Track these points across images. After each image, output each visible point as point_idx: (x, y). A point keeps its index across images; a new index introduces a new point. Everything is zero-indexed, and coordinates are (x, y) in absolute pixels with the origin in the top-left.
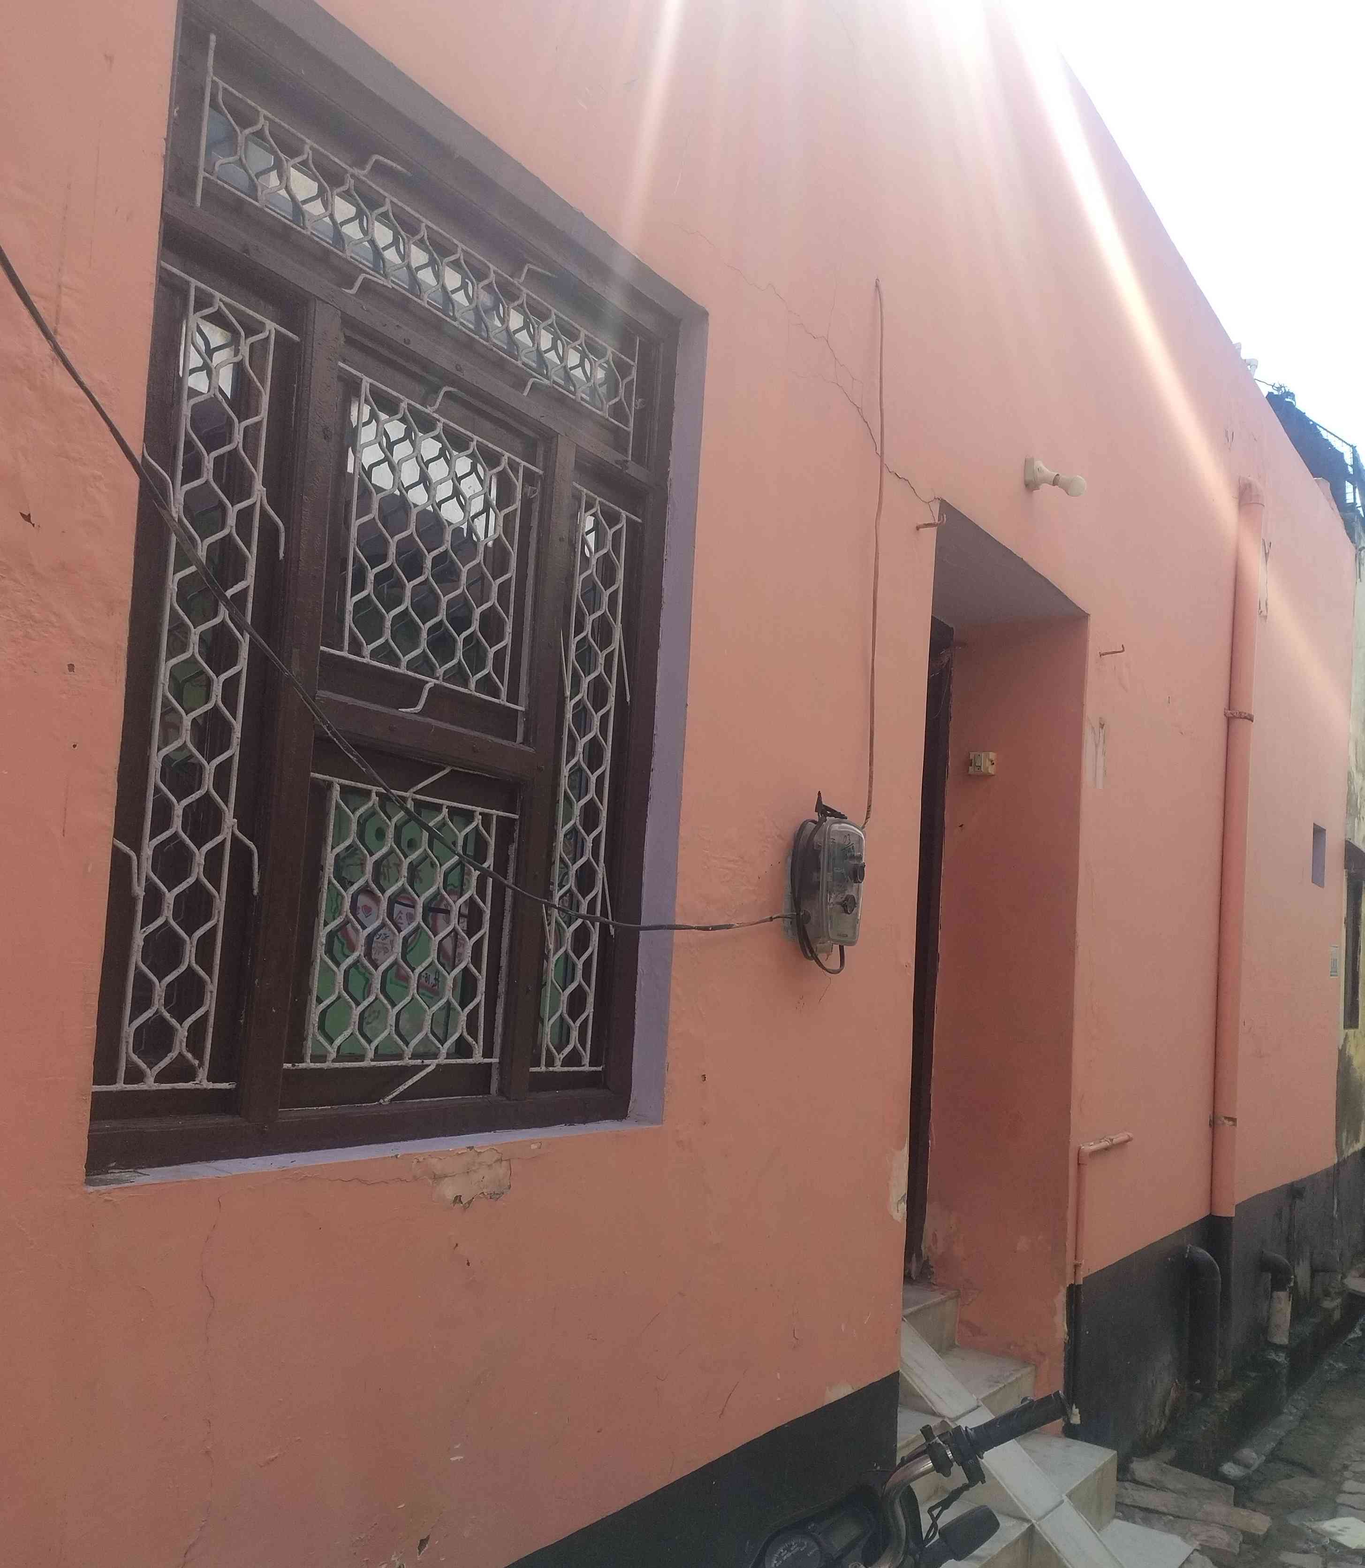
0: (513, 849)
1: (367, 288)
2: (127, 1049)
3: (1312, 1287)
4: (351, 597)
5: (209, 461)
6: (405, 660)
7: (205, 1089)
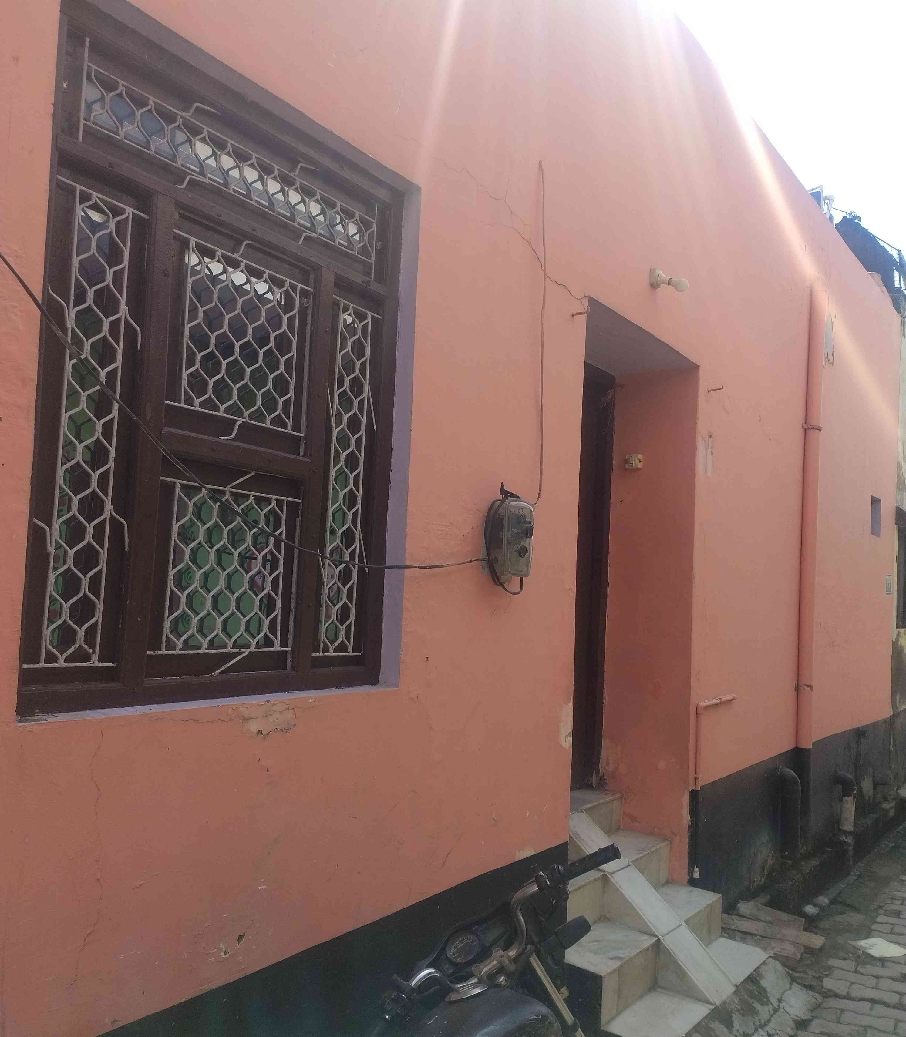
0: (298, 520)
1: (193, 183)
2: (46, 643)
3: (874, 795)
4: (186, 370)
5: (91, 294)
6: (222, 408)
7: (97, 667)
